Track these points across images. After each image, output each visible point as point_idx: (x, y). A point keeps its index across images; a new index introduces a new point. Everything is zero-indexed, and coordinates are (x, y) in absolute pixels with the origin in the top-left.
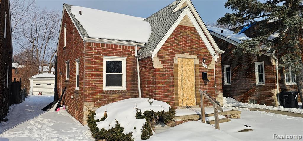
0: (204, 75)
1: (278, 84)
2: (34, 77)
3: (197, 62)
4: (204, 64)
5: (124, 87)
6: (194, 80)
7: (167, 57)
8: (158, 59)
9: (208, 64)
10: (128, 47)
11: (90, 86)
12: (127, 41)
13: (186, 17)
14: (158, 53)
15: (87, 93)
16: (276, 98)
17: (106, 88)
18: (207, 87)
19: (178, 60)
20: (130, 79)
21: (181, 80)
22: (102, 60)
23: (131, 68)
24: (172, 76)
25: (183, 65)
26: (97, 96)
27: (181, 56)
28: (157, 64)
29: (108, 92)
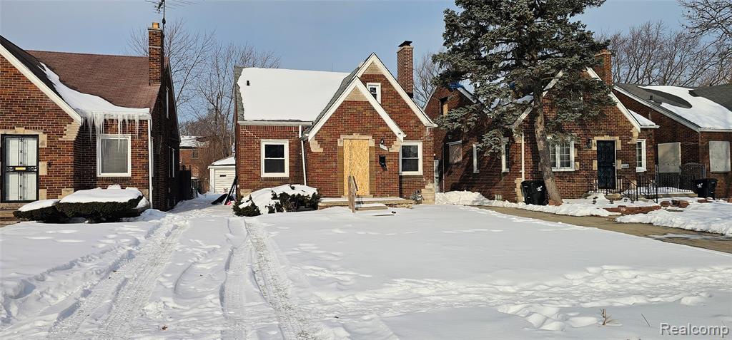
0: (382, 160)
1: (523, 171)
2: (215, 163)
3: (372, 143)
4: (382, 146)
5: (286, 174)
6: (368, 165)
7: (328, 140)
8: (316, 142)
9: (389, 146)
10: (290, 127)
11: (247, 172)
12: (290, 120)
13: (356, 89)
14: (316, 136)
15: (244, 179)
16: (518, 190)
17: (264, 175)
18: (387, 173)
19: (344, 142)
20: (294, 165)
21: (348, 166)
22: (259, 144)
23: (295, 152)
24: (336, 161)
25: (351, 148)
26: (254, 183)
27: (347, 137)
28: (316, 148)
29: (266, 179)
